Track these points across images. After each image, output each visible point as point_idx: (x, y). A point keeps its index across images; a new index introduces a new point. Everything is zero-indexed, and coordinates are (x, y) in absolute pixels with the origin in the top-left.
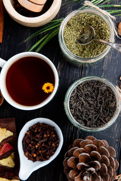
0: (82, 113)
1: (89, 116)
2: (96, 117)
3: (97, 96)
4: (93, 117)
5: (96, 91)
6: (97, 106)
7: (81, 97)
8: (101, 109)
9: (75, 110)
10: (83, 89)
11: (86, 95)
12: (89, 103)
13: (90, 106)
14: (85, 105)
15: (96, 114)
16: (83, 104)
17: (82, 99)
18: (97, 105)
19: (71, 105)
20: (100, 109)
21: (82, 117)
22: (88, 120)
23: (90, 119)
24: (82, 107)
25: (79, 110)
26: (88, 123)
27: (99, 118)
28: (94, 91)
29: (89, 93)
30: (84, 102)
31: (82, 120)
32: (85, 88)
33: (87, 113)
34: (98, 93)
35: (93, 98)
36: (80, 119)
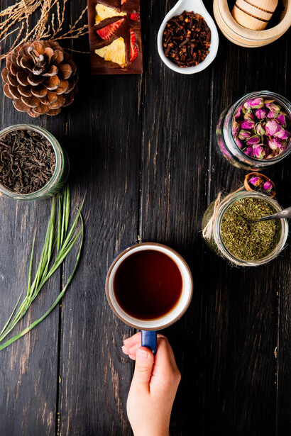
0: (35, 146)
1: (26, 145)
2: (15, 147)
3: (23, 173)
4: (18, 145)
5: (27, 181)
6: (19, 161)
7: (43, 167)
8: (12, 160)
9: (46, 147)
10: (43, 177)
11: (38, 171)
12: (30, 162)
13: (28, 158)
14: (35, 158)
15: (17, 150)
16: (38, 158)
17: (41, 164)
18: (19, 163)
19: (52, 151)
20: (14, 158)
21: (34, 141)
22: (24, 140)
23: (22, 141)
24: (39, 154)
25: (41, 149)
26: (23, 135)
27: (12, 147)
28: (29, 179)
29: (34, 175)
30: (36, 161)
31: (32, 137)
32: (42, 180)
33: (28, 148)
34: (23, 179)
35: (27, 170)
36: (36, 137)
